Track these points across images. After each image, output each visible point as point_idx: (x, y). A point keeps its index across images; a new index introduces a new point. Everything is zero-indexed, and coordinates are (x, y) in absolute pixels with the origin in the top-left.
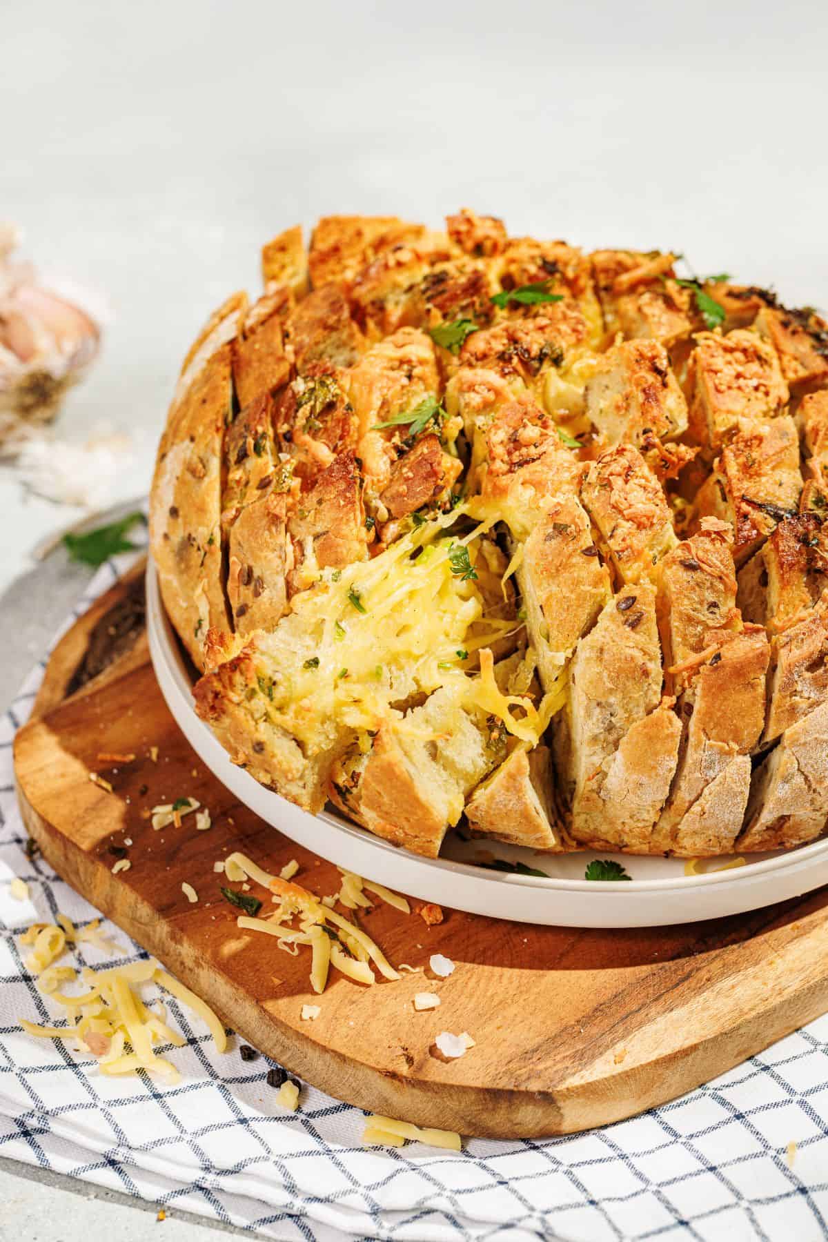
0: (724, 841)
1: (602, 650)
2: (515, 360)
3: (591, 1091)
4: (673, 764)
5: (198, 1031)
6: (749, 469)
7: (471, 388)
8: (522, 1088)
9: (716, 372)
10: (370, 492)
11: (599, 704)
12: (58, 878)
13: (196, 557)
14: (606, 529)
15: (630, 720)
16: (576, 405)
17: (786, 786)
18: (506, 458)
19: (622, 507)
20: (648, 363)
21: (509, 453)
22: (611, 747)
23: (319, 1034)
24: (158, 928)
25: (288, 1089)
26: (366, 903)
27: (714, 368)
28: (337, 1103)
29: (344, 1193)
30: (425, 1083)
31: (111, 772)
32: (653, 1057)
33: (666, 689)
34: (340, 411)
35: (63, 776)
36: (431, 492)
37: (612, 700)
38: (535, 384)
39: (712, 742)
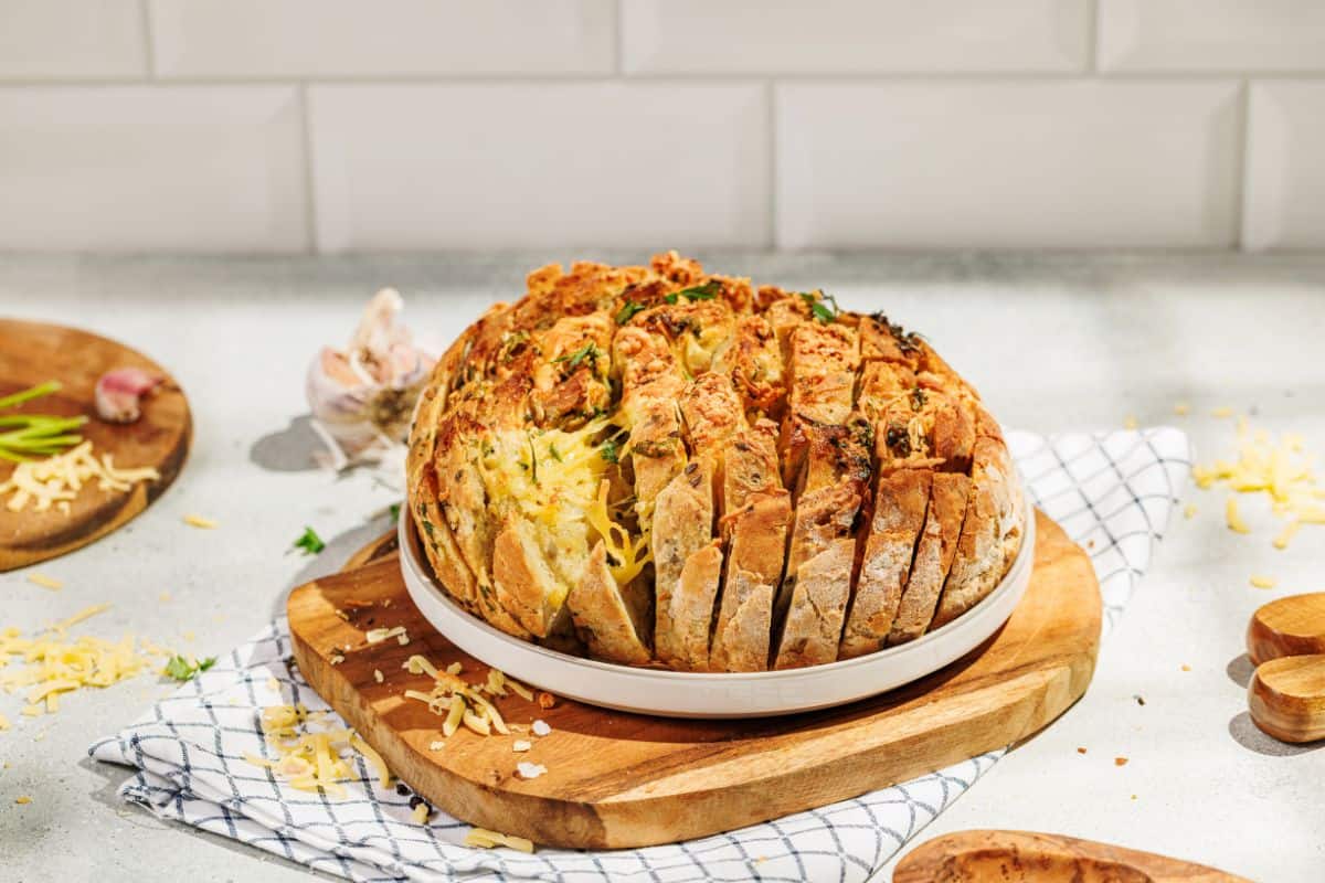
0: (759, 658)
1: (670, 501)
2: (659, 322)
3: (624, 810)
4: (715, 586)
5: (371, 775)
6: (808, 398)
7: (624, 339)
8: (572, 800)
9: (803, 342)
10: (535, 400)
11: (667, 541)
12: (306, 685)
13: (420, 449)
14: (691, 426)
15: (687, 553)
16: (706, 363)
17: (799, 611)
18: (636, 381)
19: (704, 409)
20: (753, 331)
21: (639, 377)
22: (676, 575)
23: (439, 759)
24: (353, 700)
25: (421, 810)
26: (503, 692)
27: (804, 338)
28: (456, 822)
29: (432, 861)
30: (505, 792)
31: (352, 611)
32: (675, 792)
33: (715, 533)
34: (527, 352)
35: (317, 610)
36: (575, 401)
37: (675, 538)
38: (676, 344)
39: (744, 572)
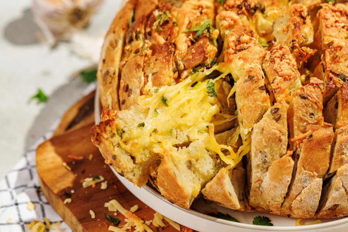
0: (311, 213)
1: (263, 129)
2: (244, 9)
4: (289, 179)
6: (335, 60)
7: (224, 19)
9: (327, 19)
10: (177, 57)
11: (260, 152)
12: (48, 203)
13: (109, 79)
14: (271, 80)
15: (273, 159)
16: (269, 29)
17: (337, 192)
18: (234, 48)
19: (278, 71)
20: (298, 14)
21: (236, 46)
22: (265, 170)
24: (79, 227)
26: (163, 225)
27: (326, 17)
31: (71, 163)
33: (289, 147)
34: (170, 24)
35: (53, 163)
36: (202, 59)
37: (266, 150)
38: (252, 19)
39: (306, 171)
